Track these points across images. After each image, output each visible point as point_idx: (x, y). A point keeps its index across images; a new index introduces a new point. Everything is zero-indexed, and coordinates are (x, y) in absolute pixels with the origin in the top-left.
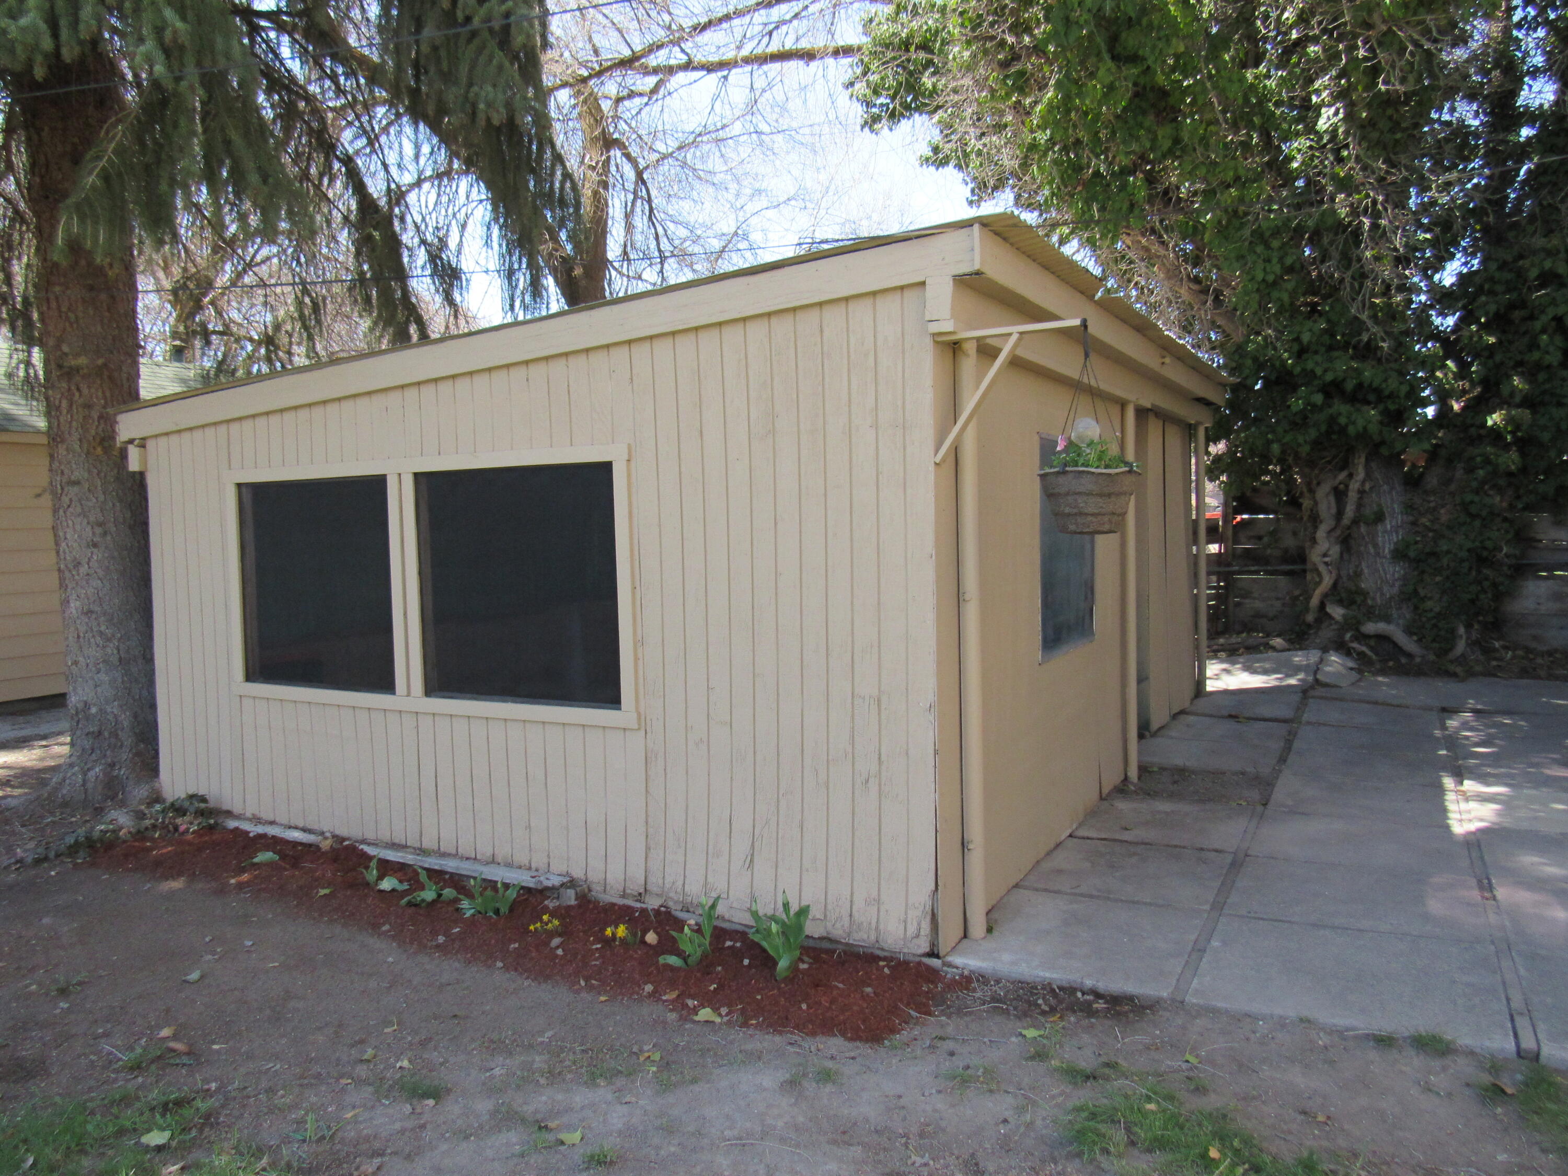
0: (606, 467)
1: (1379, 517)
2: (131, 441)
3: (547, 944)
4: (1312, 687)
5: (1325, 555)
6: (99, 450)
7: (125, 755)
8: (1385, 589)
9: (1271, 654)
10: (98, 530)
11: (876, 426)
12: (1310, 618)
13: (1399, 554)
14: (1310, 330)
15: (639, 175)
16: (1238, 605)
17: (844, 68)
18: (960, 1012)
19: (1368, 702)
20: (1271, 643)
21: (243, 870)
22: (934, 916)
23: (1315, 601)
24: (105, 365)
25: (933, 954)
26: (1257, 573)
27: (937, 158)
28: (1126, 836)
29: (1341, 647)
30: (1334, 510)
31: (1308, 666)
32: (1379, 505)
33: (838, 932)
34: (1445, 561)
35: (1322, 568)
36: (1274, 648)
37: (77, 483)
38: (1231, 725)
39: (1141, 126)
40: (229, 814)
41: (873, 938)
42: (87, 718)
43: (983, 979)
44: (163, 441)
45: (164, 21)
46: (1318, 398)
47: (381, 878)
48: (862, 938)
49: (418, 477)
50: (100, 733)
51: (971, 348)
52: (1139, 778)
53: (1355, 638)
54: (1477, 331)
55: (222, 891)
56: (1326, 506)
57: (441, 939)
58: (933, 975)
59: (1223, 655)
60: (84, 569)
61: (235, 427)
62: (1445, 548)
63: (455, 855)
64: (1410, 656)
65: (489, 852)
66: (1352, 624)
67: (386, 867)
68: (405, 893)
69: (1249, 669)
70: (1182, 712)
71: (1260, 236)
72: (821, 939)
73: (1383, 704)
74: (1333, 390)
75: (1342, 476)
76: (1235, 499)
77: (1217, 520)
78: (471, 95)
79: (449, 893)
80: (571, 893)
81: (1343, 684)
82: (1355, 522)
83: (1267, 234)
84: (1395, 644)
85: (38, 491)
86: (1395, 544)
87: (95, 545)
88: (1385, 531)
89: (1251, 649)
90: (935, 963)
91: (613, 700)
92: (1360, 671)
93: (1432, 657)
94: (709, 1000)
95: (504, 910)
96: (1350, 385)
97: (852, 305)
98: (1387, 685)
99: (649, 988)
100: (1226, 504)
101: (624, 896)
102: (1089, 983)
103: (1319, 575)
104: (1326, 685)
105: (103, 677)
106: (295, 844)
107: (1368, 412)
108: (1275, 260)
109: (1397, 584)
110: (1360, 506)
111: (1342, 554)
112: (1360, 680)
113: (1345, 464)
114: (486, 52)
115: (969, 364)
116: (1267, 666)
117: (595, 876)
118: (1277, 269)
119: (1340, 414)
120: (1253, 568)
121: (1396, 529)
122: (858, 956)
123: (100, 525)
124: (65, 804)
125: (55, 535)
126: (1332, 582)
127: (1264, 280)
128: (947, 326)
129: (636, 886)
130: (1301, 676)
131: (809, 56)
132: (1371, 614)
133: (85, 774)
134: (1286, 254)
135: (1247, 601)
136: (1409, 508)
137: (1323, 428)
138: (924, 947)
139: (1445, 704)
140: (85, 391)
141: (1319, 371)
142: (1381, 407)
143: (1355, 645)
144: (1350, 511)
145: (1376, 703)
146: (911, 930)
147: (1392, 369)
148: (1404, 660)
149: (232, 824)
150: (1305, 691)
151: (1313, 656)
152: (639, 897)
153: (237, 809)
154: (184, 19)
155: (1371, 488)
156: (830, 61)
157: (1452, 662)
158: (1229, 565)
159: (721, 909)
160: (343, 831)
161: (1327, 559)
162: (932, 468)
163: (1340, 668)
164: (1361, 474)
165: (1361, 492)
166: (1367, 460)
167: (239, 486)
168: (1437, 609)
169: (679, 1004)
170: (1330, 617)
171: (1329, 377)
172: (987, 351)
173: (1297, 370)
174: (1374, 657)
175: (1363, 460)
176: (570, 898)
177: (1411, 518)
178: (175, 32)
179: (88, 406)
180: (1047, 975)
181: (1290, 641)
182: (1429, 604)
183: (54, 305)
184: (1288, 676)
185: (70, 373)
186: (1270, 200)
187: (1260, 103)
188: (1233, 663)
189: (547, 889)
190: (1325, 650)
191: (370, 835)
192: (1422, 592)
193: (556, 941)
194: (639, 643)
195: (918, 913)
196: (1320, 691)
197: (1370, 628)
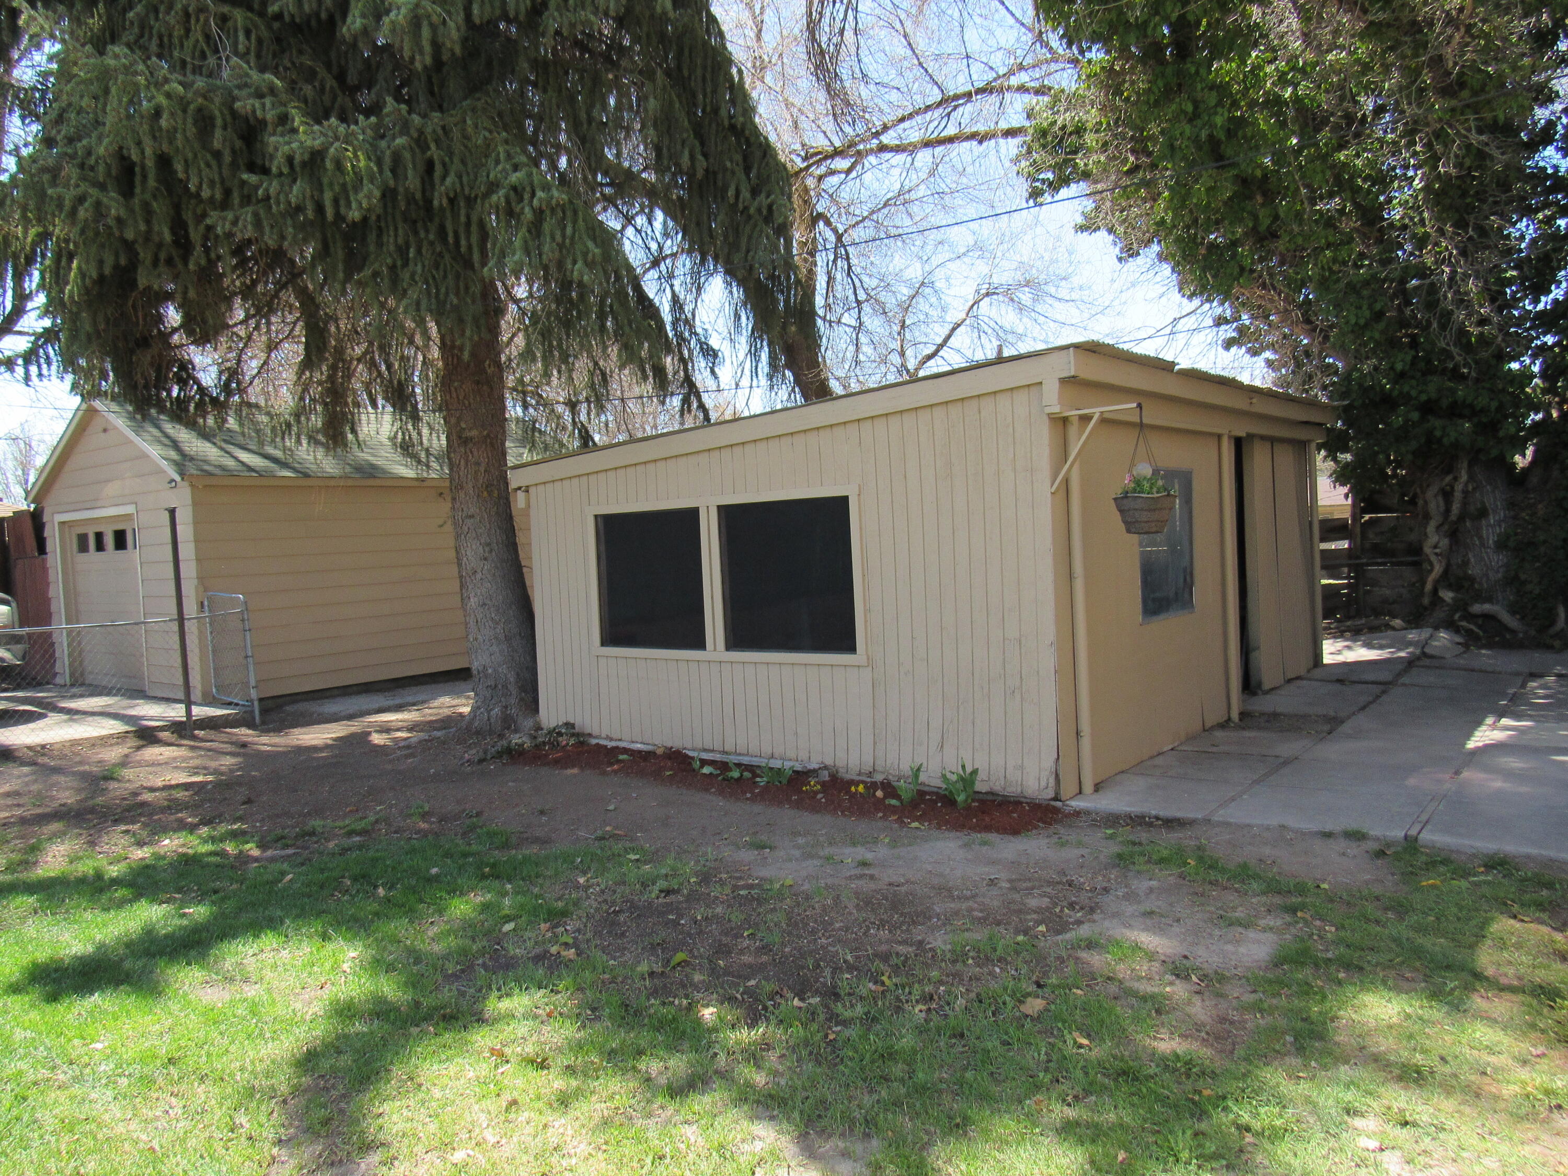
0: (844, 500)
1: (1483, 513)
2: (520, 488)
3: (814, 797)
4: (1419, 658)
5: (1435, 547)
6: (485, 494)
7: (513, 701)
8: (1491, 574)
9: (1390, 633)
10: (487, 549)
11: (1015, 470)
12: (1426, 601)
13: (1501, 545)
14: (1403, 361)
15: (839, 238)
16: (1369, 592)
17: (1012, 146)
18: (1070, 826)
19: (1465, 670)
20: (1392, 623)
21: (612, 764)
22: (1057, 776)
23: (1429, 586)
24: (488, 435)
25: (1056, 799)
26: (1384, 564)
27: (1087, 226)
28: (1215, 749)
29: (1450, 625)
30: (1442, 509)
31: (1418, 641)
32: (1483, 503)
33: (997, 788)
34: (1542, 549)
35: (1433, 558)
36: (1394, 629)
37: (472, 517)
38: (1338, 687)
39: (1243, 210)
40: (590, 735)
41: (1019, 790)
42: (486, 676)
43: (1087, 813)
44: (541, 488)
45: (588, 248)
46: (1415, 416)
47: (702, 767)
48: (1012, 790)
49: (719, 508)
50: (496, 686)
51: (1075, 421)
52: (1240, 720)
53: (1462, 618)
54: (1561, 352)
55: (604, 773)
56: (1435, 505)
57: (748, 795)
58: (1056, 810)
59: (1348, 634)
60: (479, 576)
61: (593, 478)
62: (1542, 538)
63: (747, 755)
64: (1513, 632)
65: (770, 752)
66: (1461, 606)
67: (704, 762)
68: (718, 775)
69: (1369, 646)
70: (1298, 678)
71: (1352, 288)
72: (987, 793)
73: (1481, 671)
74: (1428, 409)
75: (1449, 478)
76: (1363, 500)
77: (1347, 519)
78: (749, 258)
79: (747, 774)
80: (826, 773)
81: (1448, 656)
82: (1461, 518)
83: (1359, 286)
84: (1499, 621)
85: (440, 522)
86: (1499, 535)
87: (485, 559)
88: (1489, 525)
89: (1373, 629)
90: (1059, 804)
91: (851, 648)
92: (1466, 646)
93: (1533, 633)
94: (917, 819)
95: (785, 781)
96: (1445, 403)
97: (998, 396)
98: (1488, 656)
99: (880, 815)
100: (1354, 505)
101: (860, 774)
102: (1154, 813)
103: (1431, 564)
104: (1432, 657)
105: (495, 648)
106: (640, 752)
107: (1463, 425)
108: (1365, 307)
109: (1501, 570)
110: (1465, 504)
111: (1451, 546)
112: (1464, 652)
113: (1449, 470)
114: (758, 229)
115: (1073, 430)
116: (1384, 642)
117: (840, 763)
118: (1367, 314)
119: (1435, 428)
120: (1379, 560)
121: (1499, 523)
122: (1010, 802)
123: (489, 544)
124: (478, 733)
125: (457, 553)
126: (1441, 570)
127: (1356, 323)
128: (1056, 409)
129: (868, 768)
130: (1410, 650)
131: (981, 138)
132: (1479, 597)
133: (489, 712)
134: (1376, 301)
135: (1377, 589)
136: (1511, 505)
137: (1423, 440)
138: (1050, 794)
139: (1533, 670)
140: (475, 453)
141: (1414, 393)
142: (1476, 420)
143: (1464, 623)
144: (1456, 508)
145: (1473, 670)
146: (1043, 784)
147: (1484, 388)
148: (1508, 636)
149: (594, 741)
150: (1410, 663)
151: (1426, 633)
152: (870, 774)
153: (595, 732)
154: (597, 246)
155: (1474, 489)
156: (1002, 141)
157: (1552, 637)
158: (1358, 558)
159: (922, 778)
160: (669, 745)
161: (1438, 551)
162: (1049, 495)
163: (1446, 642)
164: (1464, 477)
165: (1465, 492)
166: (1470, 466)
167: (596, 516)
168: (1537, 591)
169: (900, 821)
170: (1443, 600)
171: (1424, 397)
172: (1086, 419)
173: (1396, 393)
174: (1481, 634)
175: (1465, 464)
176: (825, 776)
177: (1512, 513)
178: (594, 255)
179: (478, 464)
180: (1128, 809)
181: (1408, 622)
182: (1529, 587)
183: (454, 395)
184: (1400, 650)
185: (465, 441)
186: (1362, 256)
187: (1352, 177)
188: (1355, 641)
189: (810, 771)
190: (1436, 628)
191: (689, 746)
192: (1523, 577)
193: (820, 796)
194: (867, 611)
195: (1047, 773)
196: (1427, 662)
197: (1477, 608)
